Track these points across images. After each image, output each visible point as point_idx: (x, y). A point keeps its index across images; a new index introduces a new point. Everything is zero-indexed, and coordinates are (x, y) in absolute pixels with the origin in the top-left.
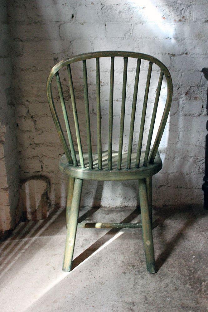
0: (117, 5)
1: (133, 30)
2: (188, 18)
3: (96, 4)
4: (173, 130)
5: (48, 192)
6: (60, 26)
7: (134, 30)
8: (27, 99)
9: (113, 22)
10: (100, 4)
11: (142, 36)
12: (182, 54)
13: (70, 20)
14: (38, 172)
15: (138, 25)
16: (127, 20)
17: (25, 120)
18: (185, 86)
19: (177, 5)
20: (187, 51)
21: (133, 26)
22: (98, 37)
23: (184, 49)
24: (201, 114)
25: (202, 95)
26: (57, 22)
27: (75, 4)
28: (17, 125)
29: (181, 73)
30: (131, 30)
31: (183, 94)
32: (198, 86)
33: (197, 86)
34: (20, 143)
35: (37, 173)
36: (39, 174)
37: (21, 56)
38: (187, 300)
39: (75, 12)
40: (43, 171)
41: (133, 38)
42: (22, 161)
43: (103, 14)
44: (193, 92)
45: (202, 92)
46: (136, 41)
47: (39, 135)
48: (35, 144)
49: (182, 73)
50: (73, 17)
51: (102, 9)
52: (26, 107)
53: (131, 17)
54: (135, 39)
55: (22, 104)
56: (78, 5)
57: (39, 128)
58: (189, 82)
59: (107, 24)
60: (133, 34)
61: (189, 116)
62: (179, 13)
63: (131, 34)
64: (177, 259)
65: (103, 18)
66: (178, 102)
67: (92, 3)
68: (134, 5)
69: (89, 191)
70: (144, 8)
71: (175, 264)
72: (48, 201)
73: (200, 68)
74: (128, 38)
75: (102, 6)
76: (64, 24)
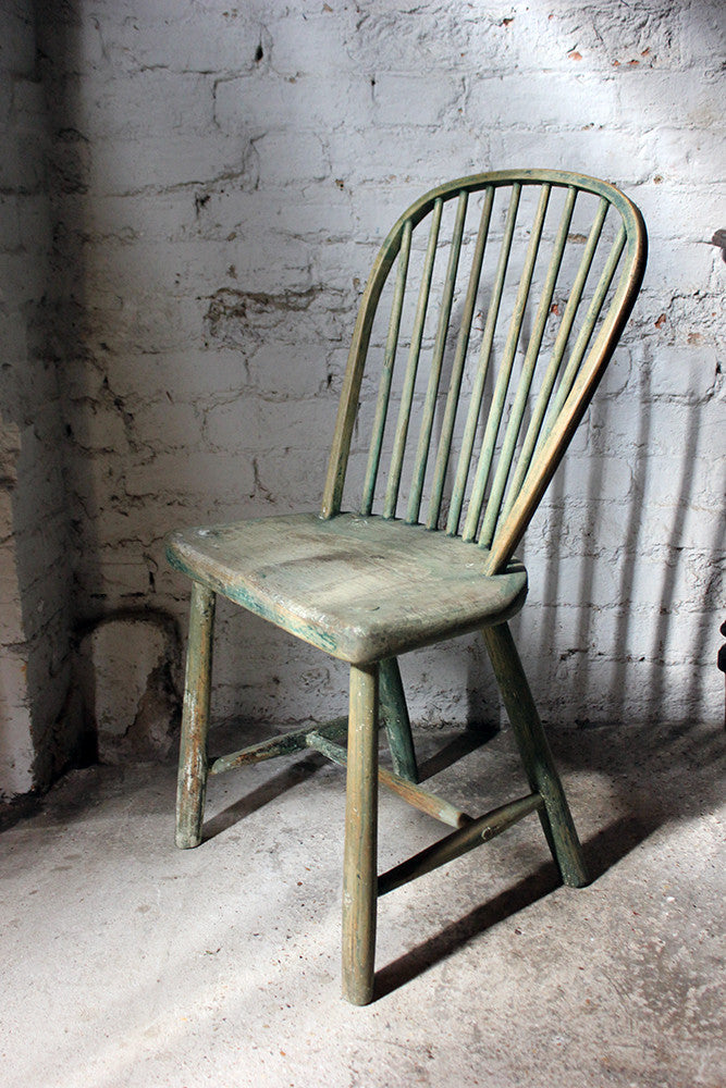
0: (411, 12)
1: (467, 98)
2: (662, 54)
3: (339, 11)
4: (612, 451)
5: (174, 666)
6: (215, 86)
7: (470, 99)
8: (102, 339)
9: (399, 73)
10: (352, 8)
11: (501, 120)
12: (641, 183)
13: (250, 65)
14: (139, 594)
15: (486, 82)
16: (446, 63)
17: (95, 413)
18: (653, 293)
19: (623, 9)
20: (658, 172)
21: (469, 85)
22: (346, 123)
23: (651, 164)
24: (711, 395)
25: (716, 326)
26: (206, 73)
27: (268, 12)
28: (69, 430)
30: (462, 100)
31: (646, 323)
32: (701, 294)
33: (697, 294)
34: (76, 494)
35: (133, 598)
36: (141, 601)
37: (82, 189)
38: (625, 1046)
39: (268, 38)
40: (154, 592)
41: (468, 125)
42: (82, 556)
43: (364, 45)
44: (683, 318)
45: (716, 317)
46: (478, 137)
47: (143, 464)
48: (127, 498)
50: (259, 55)
51: (358, 26)
52: (98, 367)
53: (462, 55)
54: (476, 131)
55: (83, 356)
56: (277, 13)
57: (144, 439)
58: (669, 279)
59: (376, 79)
60: (469, 112)
61: (671, 400)
62: (629, 40)
63: (463, 114)
64: (605, 907)
65: (363, 57)
66: (630, 352)
67: (327, 8)
68: (471, 11)
69: (315, 667)
70: (506, 21)
71: (599, 921)
72: (173, 698)
73: (708, 229)
74: (451, 125)
75: (358, 18)
76: (231, 79)
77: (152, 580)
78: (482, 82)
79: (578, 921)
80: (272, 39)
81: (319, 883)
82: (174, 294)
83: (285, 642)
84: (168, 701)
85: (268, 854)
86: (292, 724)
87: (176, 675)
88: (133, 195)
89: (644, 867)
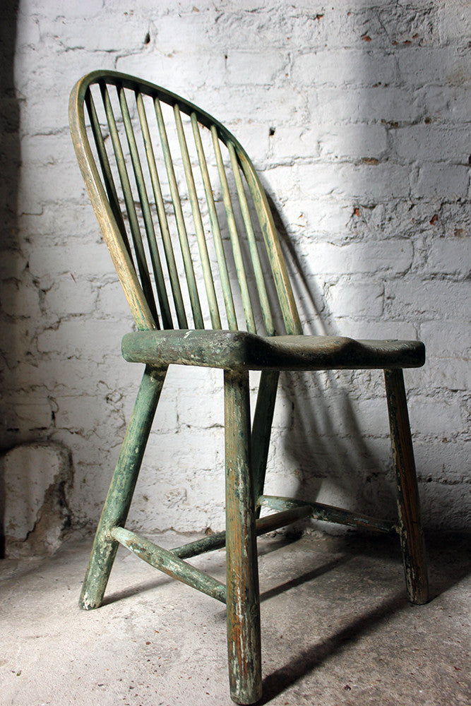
0: (252, 12)
1: (292, 66)
2: (426, 37)
3: (203, 11)
4: (401, 317)
5: (67, 486)
6: (116, 60)
7: (294, 68)
8: (26, 235)
9: (244, 51)
10: (212, 9)
11: (315, 81)
12: (415, 123)
13: (141, 46)
14: (44, 429)
15: (305, 56)
16: (277, 44)
17: (18, 289)
18: (428, 200)
19: (399, 9)
20: (428, 115)
21: (293, 58)
22: (207, 84)
23: (422, 110)
26: (110, 51)
27: (155, 12)
29: (416, 168)
30: (288, 68)
31: (423, 221)
32: (463, 200)
33: (459, 200)
34: (1, 350)
35: (39, 432)
36: (44, 433)
39: (154, 29)
40: (55, 426)
41: (293, 85)
43: (220, 32)
44: (450, 218)
46: (299, 93)
47: (51, 327)
48: (38, 353)
49: (418, 168)
50: (148, 40)
51: (217, 20)
52: (22, 256)
53: (288, 38)
54: (298, 89)
55: (12, 248)
56: (161, 13)
57: (53, 309)
58: (438, 191)
59: (228, 55)
60: (293, 75)
61: (444, 278)
62: (403, 28)
63: (289, 77)
64: (428, 663)
65: (219, 41)
66: (413, 242)
67: (195, 9)
68: (294, 10)
69: (175, 487)
70: (318, 16)
71: (424, 675)
72: (65, 511)
73: (464, 155)
74: (281, 85)
75: (216, 15)
76: (127, 55)
77: (54, 417)
78: (302, 56)
79: (404, 675)
80: (157, 30)
81: (165, 643)
82: (81, 202)
83: (153, 467)
84: (61, 513)
85: (123, 619)
86: (158, 533)
87: (68, 493)
88: (55, 134)
89: (455, 631)
